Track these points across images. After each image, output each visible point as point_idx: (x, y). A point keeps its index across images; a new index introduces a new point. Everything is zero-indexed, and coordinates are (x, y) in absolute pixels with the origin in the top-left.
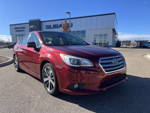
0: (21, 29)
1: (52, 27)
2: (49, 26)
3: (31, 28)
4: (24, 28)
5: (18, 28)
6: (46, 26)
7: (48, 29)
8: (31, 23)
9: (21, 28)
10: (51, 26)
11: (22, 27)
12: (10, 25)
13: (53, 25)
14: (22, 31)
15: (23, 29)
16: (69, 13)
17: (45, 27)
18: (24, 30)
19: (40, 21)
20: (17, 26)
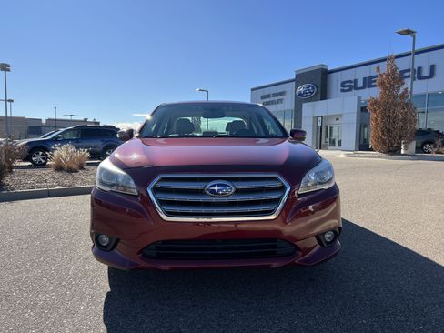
0: (276, 99)
1: (360, 84)
2: (350, 81)
3: (300, 94)
4: (282, 93)
5: (268, 96)
6: (343, 84)
7: (347, 91)
8: (300, 78)
9: (275, 95)
10: (356, 81)
11: (279, 91)
12: (253, 90)
13: (364, 79)
14: (278, 102)
15: (280, 97)
16: (408, 32)
17: (340, 88)
18: (281, 100)
19: (326, 70)
20: (267, 91)
